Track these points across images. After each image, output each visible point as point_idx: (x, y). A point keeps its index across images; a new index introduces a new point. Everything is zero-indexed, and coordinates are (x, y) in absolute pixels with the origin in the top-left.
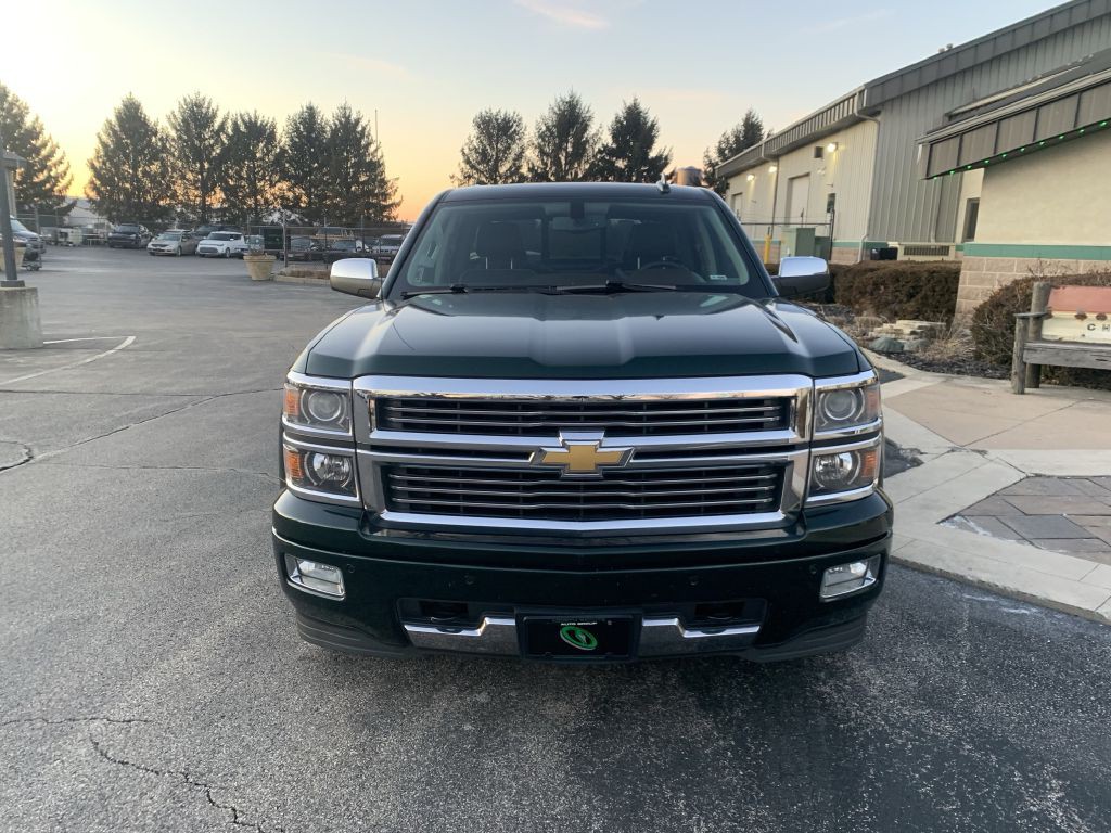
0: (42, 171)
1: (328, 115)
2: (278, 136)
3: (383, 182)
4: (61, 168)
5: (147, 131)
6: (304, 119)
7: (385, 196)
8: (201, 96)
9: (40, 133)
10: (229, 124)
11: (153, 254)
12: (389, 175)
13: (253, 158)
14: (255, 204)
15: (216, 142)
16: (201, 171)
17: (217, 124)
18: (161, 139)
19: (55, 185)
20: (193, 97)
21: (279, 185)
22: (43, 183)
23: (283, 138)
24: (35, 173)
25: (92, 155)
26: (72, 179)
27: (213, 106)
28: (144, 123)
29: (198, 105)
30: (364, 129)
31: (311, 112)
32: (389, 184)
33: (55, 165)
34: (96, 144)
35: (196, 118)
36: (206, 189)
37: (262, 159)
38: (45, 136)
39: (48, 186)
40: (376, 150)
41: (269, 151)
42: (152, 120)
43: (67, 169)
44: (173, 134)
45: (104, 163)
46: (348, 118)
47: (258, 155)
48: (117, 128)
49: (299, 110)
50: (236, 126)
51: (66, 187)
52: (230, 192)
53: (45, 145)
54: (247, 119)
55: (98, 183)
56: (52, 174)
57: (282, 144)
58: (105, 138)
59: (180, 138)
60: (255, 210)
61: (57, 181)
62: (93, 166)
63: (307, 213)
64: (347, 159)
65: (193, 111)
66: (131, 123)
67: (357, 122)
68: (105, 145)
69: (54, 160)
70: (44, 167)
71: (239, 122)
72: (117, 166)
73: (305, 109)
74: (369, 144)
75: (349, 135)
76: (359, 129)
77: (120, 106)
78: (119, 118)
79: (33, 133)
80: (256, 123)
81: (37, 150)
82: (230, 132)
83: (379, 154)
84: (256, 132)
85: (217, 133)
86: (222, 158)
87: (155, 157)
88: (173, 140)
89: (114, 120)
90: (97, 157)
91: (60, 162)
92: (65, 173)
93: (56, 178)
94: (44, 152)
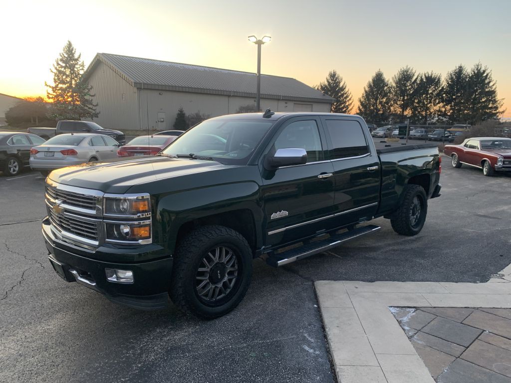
0: (343, 104)
1: (469, 70)
2: (441, 82)
3: (495, 101)
4: (350, 102)
5: (384, 84)
6: (456, 73)
7: (496, 108)
8: (408, 67)
9: (345, 88)
10: (419, 78)
12: (499, 97)
13: (427, 94)
14: (426, 114)
15: (412, 87)
16: (403, 100)
17: (414, 79)
18: (389, 88)
20: (405, 68)
21: (439, 105)
22: (343, 108)
23: (444, 83)
24: (341, 105)
25: (360, 96)
26: (353, 106)
27: (414, 71)
28: (383, 81)
29: (407, 71)
30: (487, 75)
31: (460, 70)
32: (498, 102)
33: (348, 101)
34: (363, 91)
35: (405, 77)
36: (404, 107)
37: (431, 93)
38: (346, 90)
39: (345, 109)
40: (494, 85)
41: (436, 89)
42: (386, 81)
44: (394, 85)
45: (365, 99)
46: (479, 71)
47: (430, 92)
48: (372, 85)
49: (454, 69)
50: (422, 80)
51: (351, 109)
52: (414, 109)
53: (346, 93)
54: (427, 75)
55: (361, 107)
56: (347, 104)
57: (443, 86)
58: (367, 89)
59: (397, 86)
60: (425, 117)
61: (348, 108)
62: (360, 101)
63: (451, 117)
64: (477, 90)
65: (404, 75)
66: (378, 82)
67: (484, 72)
68: (366, 92)
69: (348, 99)
70: (345, 102)
71: (423, 77)
73: (457, 68)
74: (489, 82)
75: (479, 79)
76: (485, 75)
77: (374, 75)
78: (374, 81)
79: (342, 89)
80: (431, 76)
81: (342, 95)
82: (418, 82)
83: (494, 87)
84: (431, 81)
85: (414, 83)
86: (413, 95)
87: (385, 95)
88: (394, 87)
89: (371, 80)
90: (363, 97)
91: (350, 99)
92: (351, 104)
93: (347, 106)
94: (345, 96)
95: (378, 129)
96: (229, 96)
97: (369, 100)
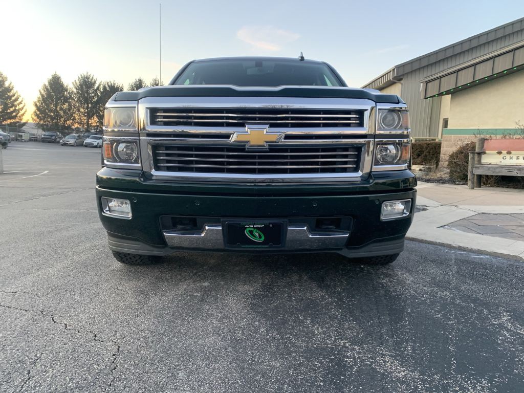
0: (12, 107)
1: (148, 83)
4: (21, 106)
5: (63, 89)
8: (89, 74)
9: (12, 89)
10: (102, 86)
11: (63, 145)
15: (95, 95)
16: (88, 107)
17: (96, 86)
18: (69, 93)
19: (18, 114)
20: (85, 74)
22: (12, 112)
24: (9, 108)
25: (36, 100)
26: (26, 111)
27: (95, 78)
28: (62, 86)
29: (88, 78)
31: (140, 82)
33: (18, 104)
34: (38, 95)
35: (86, 84)
36: (89, 116)
38: (14, 91)
39: (14, 114)
42: (65, 84)
43: (24, 106)
44: (75, 90)
45: (42, 104)
48: (49, 88)
49: (134, 81)
50: (105, 88)
51: (23, 115)
52: (101, 118)
53: (14, 95)
54: (110, 84)
55: (38, 113)
56: (17, 108)
58: (43, 92)
59: (78, 92)
61: (19, 112)
62: (36, 105)
65: (85, 80)
66: (56, 85)
68: (42, 96)
69: (18, 102)
70: (14, 106)
71: (106, 86)
72: (48, 105)
73: (137, 80)
77: (50, 77)
78: (50, 83)
79: (9, 90)
80: (114, 86)
81: (10, 97)
82: (102, 90)
84: (114, 89)
85: (96, 91)
87: (66, 101)
88: (75, 94)
89: (47, 84)
90: (39, 101)
91: (21, 103)
92: (23, 108)
93: (18, 110)
94: (13, 98)
95: (67, 137)
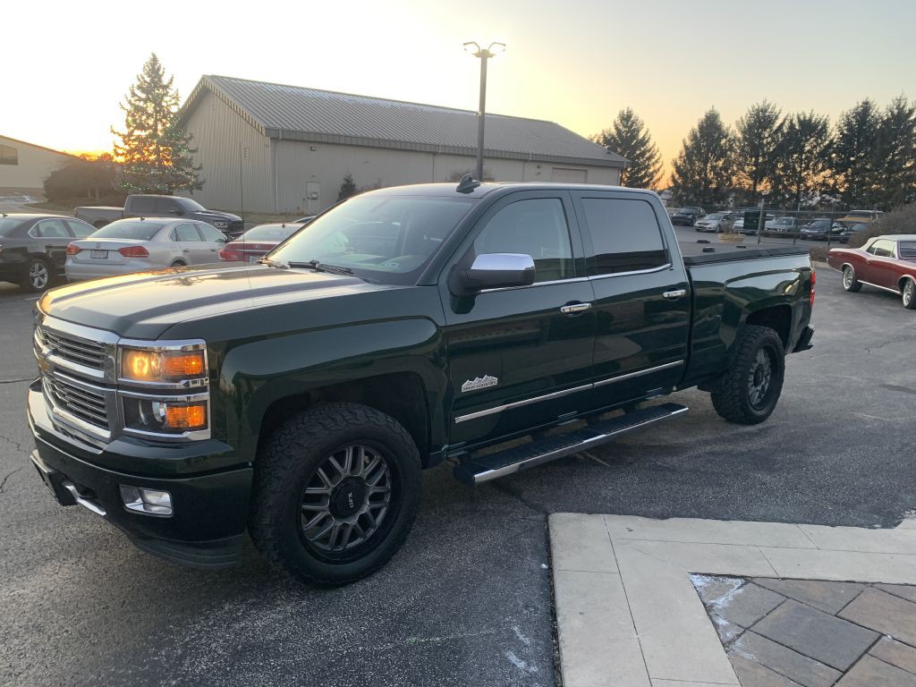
0: (643, 169)
1: (882, 108)
2: (829, 130)
4: (657, 166)
5: (720, 134)
6: (858, 114)
8: (767, 103)
9: (647, 141)
10: (787, 123)
11: (698, 230)
13: (802, 152)
14: (798, 190)
15: (773, 140)
16: (756, 164)
17: (777, 125)
18: (729, 141)
19: (651, 179)
20: (761, 104)
21: (822, 174)
22: (644, 177)
23: (834, 133)
24: (639, 171)
25: (677, 155)
26: (663, 174)
27: (777, 110)
28: (719, 129)
29: (764, 111)
31: (866, 107)
33: (653, 164)
34: (681, 147)
35: (761, 120)
36: (757, 177)
37: (809, 151)
38: (650, 144)
39: (647, 179)
41: (819, 145)
42: (725, 126)
43: (661, 166)
44: (740, 135)
45: (684, 162)
46: (901, 110)
47: (807, 148)
48: (698, 135)
49: (854, 106)
50: (792, 126)
51: (659, 180)
52: (777, 180)
53: (649, 150)
54: (802, 118)
55: (677, 176)
56: (651, 170)
57: (831, 137)
58: (689, 143)
59: (744, 138)
60: (797, 196)
61: (653, 177)
62: (675, 164)
63: (847, 196)
64: (896, 147)
65: (758, 117)
66: (710, 130)
67: (911, 112)
68: (686, 148)
69: (653, 160)
70: (648, 167)
71: (795, 121)
73: (860, 104)
75: (902, 126)
76: (912, 118)
77: (703, 117)
78: (701, 128)
79: (643, 142)
80: (810, 120)
81: (643, 154)
82: (785, 131)
84: (810, 128)
85: (776, 132)
86: (773, 155)
87: (723, 154)
88: (739, 140)
89: (696, 127)
90: (681, 157)
91: (657, 161)
92: (659, 170)
93: (652, 173)
94: (648, 155)
95: (708, 217)
96: (435, 154)
97: (692, 163)
